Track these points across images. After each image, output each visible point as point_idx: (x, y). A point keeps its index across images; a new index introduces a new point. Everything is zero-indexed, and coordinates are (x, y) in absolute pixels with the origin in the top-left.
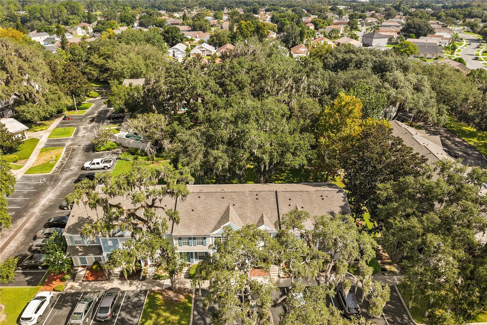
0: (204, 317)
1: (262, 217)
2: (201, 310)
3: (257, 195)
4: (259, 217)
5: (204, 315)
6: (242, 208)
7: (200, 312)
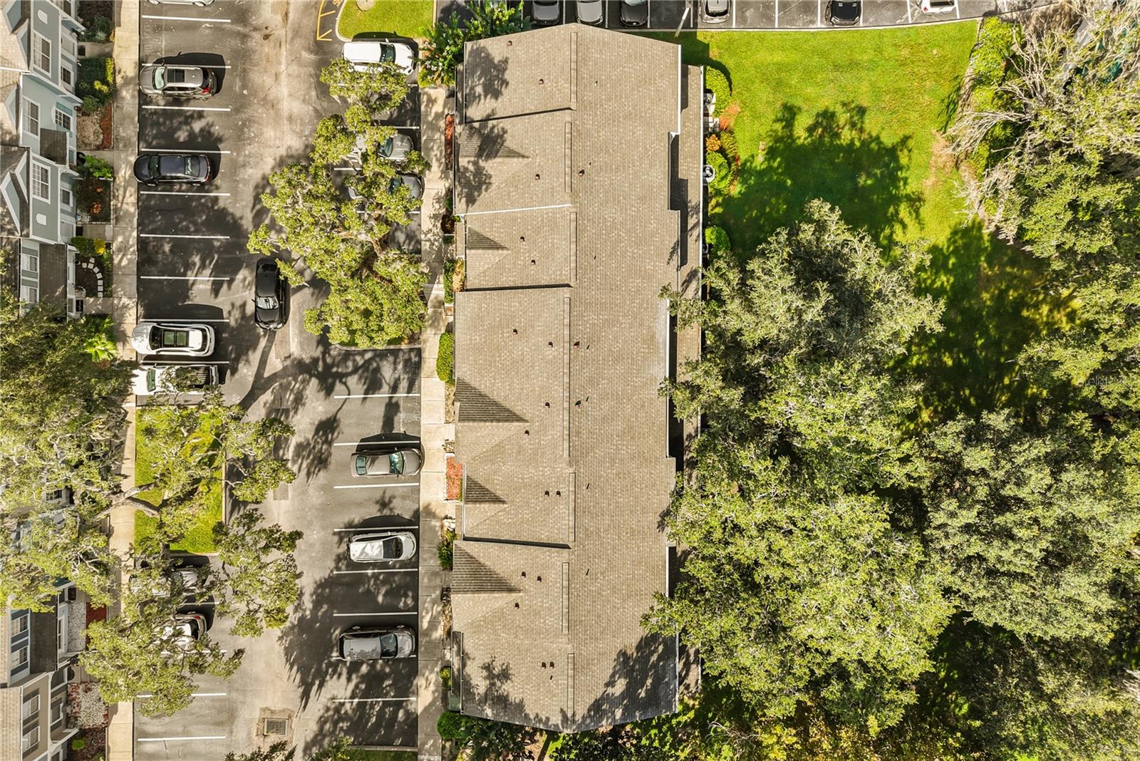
0: (360, 371)
1: (497, 500)
2: (375, 365)
3: (558, 493)
4: (499, 493)
5: (363, 372)
6: (519, 452)
7: (371, 364)
